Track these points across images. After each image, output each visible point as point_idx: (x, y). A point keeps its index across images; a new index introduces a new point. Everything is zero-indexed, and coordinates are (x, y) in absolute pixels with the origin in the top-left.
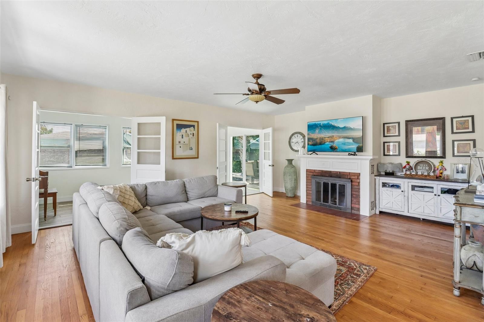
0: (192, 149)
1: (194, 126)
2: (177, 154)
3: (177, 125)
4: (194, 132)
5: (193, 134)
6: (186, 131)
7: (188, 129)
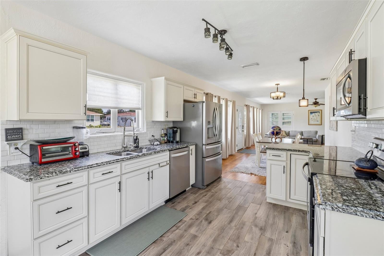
0: (318, 121)
1: (319, 112)
2: (311, 123)
3: (310, 112)
4: (319, 114)
5: (319, 115)
6: (315, 114)
7: (316, 114)
